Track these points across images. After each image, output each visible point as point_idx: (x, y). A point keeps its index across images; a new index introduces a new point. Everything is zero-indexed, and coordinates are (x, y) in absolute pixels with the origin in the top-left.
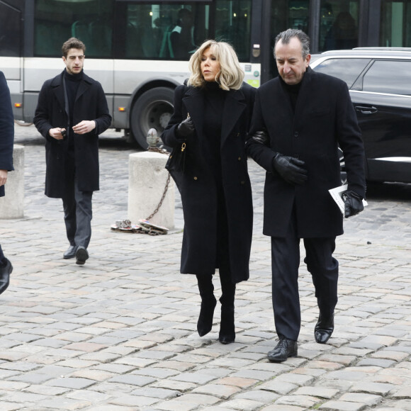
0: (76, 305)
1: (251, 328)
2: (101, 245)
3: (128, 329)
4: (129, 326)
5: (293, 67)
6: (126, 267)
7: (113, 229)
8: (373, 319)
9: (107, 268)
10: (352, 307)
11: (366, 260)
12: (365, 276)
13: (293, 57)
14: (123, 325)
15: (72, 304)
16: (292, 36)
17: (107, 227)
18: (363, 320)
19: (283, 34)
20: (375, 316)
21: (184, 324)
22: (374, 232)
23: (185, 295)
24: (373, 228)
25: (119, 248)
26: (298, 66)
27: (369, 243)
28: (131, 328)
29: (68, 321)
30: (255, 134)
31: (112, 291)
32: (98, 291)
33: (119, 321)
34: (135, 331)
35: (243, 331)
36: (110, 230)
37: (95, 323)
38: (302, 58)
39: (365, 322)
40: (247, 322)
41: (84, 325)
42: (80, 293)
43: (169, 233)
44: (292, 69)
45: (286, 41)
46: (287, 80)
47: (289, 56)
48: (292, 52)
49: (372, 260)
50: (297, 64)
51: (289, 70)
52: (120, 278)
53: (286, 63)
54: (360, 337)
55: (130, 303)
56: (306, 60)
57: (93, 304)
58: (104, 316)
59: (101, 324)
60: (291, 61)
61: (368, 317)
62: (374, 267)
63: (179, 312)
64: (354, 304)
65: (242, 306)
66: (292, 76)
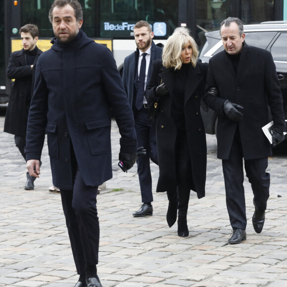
0: (16, 261)
1: (172, 277)
2: (40, 206)
3: (62, 281)
4: (63, 279)
5: (234, 42)
6: (61, 225)
7: (51, 191)
8: (280, 265)
9: (45, 226)
10: (262, 255)
11: (276, 211)
12: (275, 227)
13: (234, 35)
14: (58, 278)
15: (13, 260)
16: (231, 21)
17: (46, 188)
18: (272, 267)
19: (225, 21)
20: (283, 262)
21: (113, 275)
22: (284, 186)
23: (114, 249)
24: (283, 183)
25: (56, 208)
26: (237, 42)
27: (279, 196)
28: (65, 281)
29: (9, 275)
30: (209, 89)
31: (50, 247)
32: (36, 247)
33: (54, 275)
34: (68, 283)
35: (165, 280)
36: (48, 191)
37: (32, 277)
38: (239, 36)
39: (274, 268)
40: (168, 272)
41: (23, 279)
42: (20, 250)
43: (101, 192)
44: (233, 43)
45: (228, 24)
46: (229, 52)
47: (231, 35)
48: (233, 32)
49: (282, 212)
50: (236, 40)
51: (231, 44)
52: (56, 235)
53: (228, 39)
54: (269, 282)
55: (64, 258)
56: (242, 38)
57: (30, 260)
58: (41, 270)
59: (38, 278)
60: (232, 38)
61: (276, 264)
62: (283, 218)
63: (109, 264)
64: (264, 252)
65: (164, 258)
66: (233, 49)
